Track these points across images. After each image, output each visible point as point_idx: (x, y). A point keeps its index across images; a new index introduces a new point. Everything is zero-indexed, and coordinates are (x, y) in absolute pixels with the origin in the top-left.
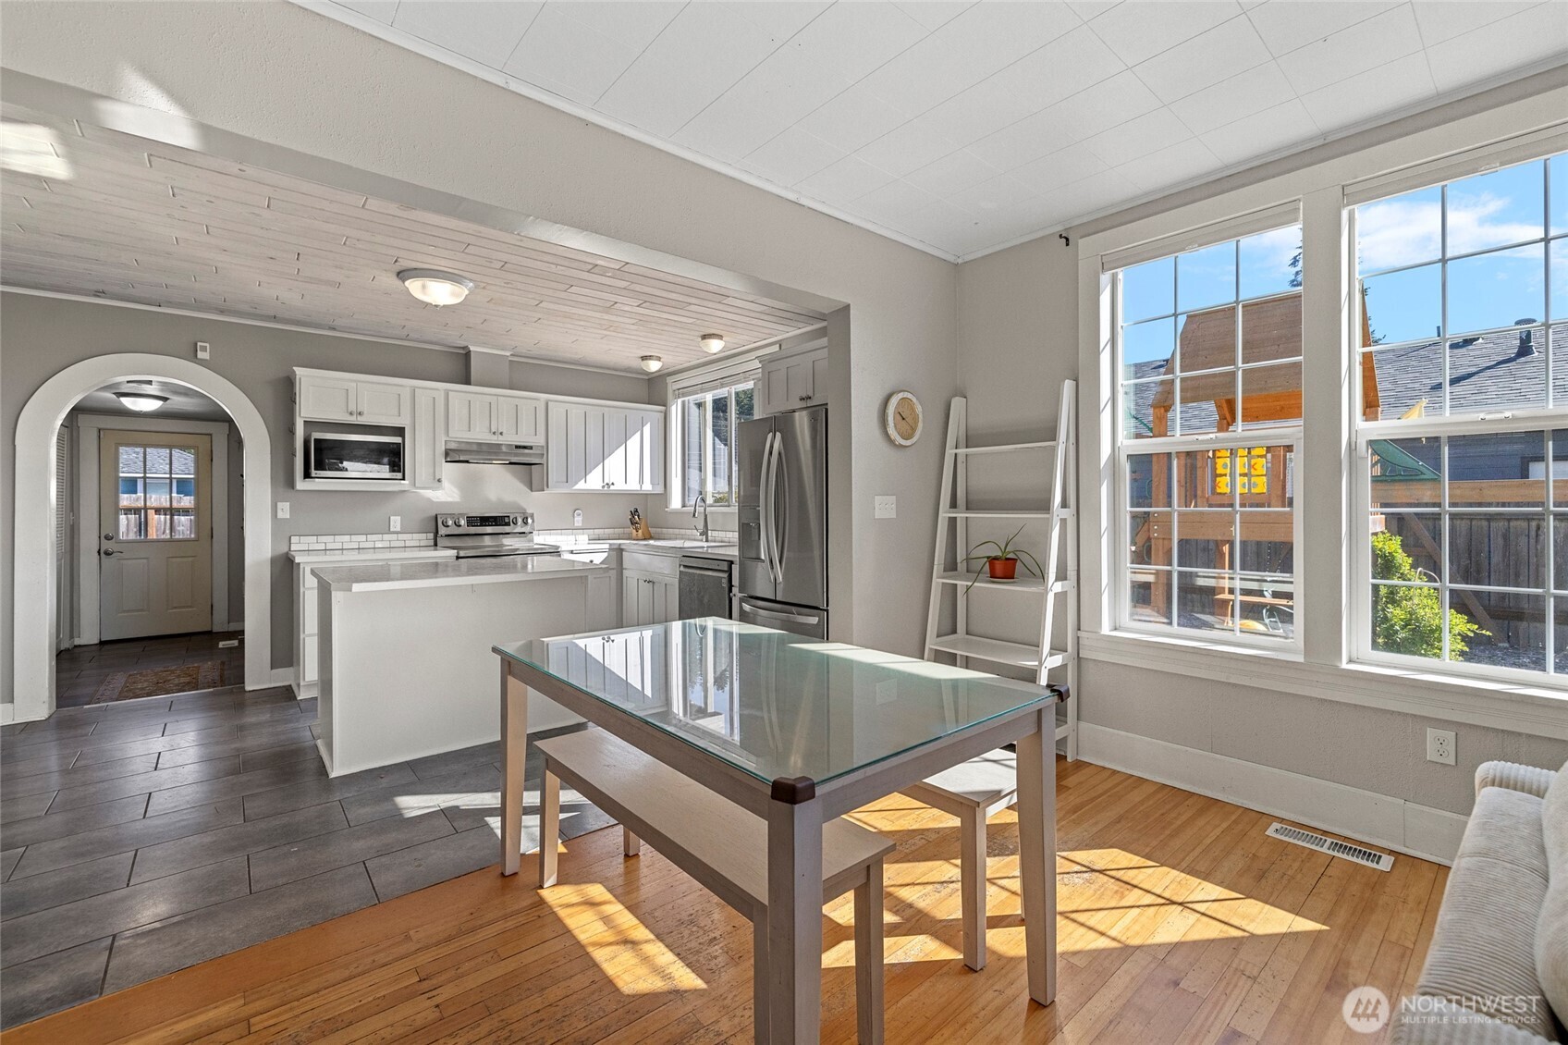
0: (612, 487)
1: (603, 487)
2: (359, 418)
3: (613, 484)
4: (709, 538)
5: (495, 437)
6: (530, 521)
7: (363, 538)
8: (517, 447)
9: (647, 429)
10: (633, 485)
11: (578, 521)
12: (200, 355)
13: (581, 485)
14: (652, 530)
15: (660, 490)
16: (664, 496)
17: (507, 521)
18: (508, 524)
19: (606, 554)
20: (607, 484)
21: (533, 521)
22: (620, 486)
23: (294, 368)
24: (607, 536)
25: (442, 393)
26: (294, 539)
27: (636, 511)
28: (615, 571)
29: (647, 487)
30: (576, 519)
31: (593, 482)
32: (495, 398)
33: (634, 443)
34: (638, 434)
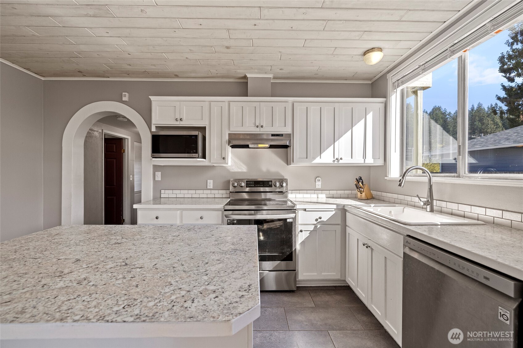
0: (341, 161)
1: (334, 161)
2: (181, 123)
3: (341, 159)
4: (435, 208)
5: (258, 129)
6: (284, 185)
7: (193, 192)
8: (273, 135)
9: (370, 117)
10: (358, 160)
11: (319, 185)
12: (124, 99)
13: (318, 161)
14: (374, 193)
15: (380, 162)
16: (384, 168)
17: (270, 184)
18: (271, 186)
19: (334, 212)
20: (337, 159)
21: (287, 185)
22: (346, 160)
23: (149, 97)
24: (339, 196)
25: (227, 104)
26: (163, 191)
27: (361, 178)
28: (340, 226)
29: (370, 160)
30: (317, 183)
31: (327, 158)
32: (259, 103)
33: (358, 128)
34: (363, 121)
